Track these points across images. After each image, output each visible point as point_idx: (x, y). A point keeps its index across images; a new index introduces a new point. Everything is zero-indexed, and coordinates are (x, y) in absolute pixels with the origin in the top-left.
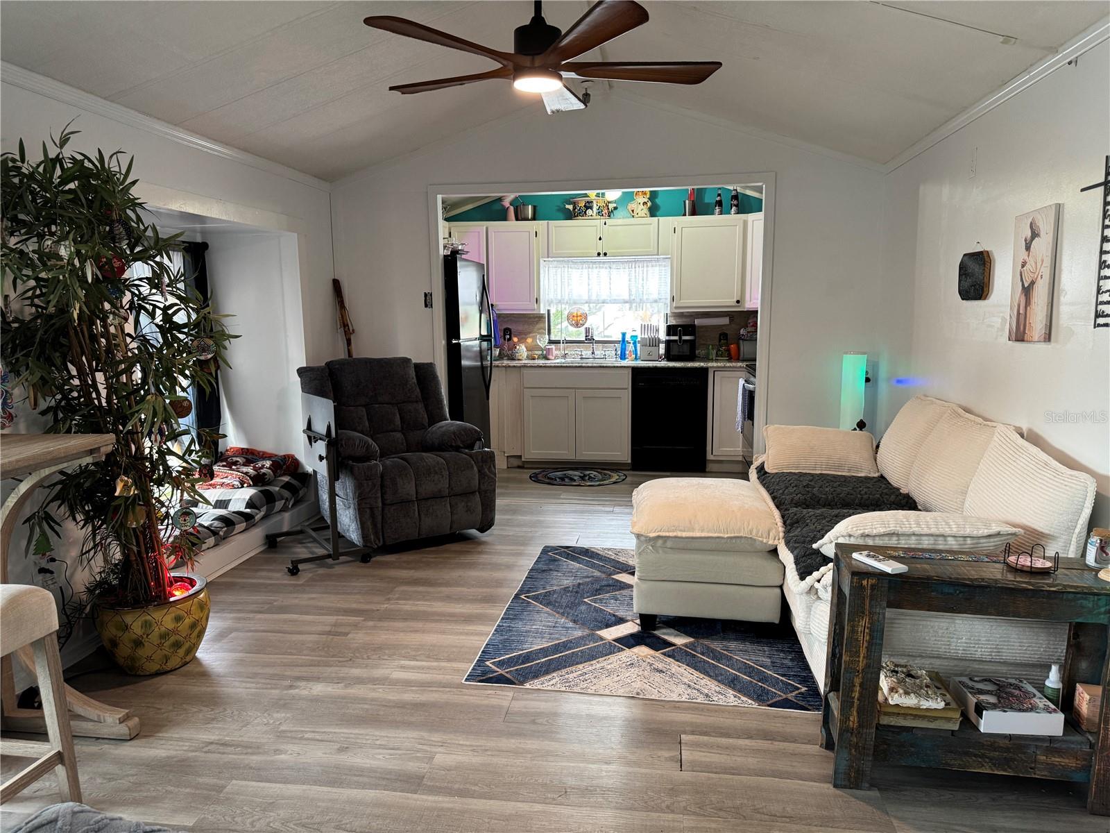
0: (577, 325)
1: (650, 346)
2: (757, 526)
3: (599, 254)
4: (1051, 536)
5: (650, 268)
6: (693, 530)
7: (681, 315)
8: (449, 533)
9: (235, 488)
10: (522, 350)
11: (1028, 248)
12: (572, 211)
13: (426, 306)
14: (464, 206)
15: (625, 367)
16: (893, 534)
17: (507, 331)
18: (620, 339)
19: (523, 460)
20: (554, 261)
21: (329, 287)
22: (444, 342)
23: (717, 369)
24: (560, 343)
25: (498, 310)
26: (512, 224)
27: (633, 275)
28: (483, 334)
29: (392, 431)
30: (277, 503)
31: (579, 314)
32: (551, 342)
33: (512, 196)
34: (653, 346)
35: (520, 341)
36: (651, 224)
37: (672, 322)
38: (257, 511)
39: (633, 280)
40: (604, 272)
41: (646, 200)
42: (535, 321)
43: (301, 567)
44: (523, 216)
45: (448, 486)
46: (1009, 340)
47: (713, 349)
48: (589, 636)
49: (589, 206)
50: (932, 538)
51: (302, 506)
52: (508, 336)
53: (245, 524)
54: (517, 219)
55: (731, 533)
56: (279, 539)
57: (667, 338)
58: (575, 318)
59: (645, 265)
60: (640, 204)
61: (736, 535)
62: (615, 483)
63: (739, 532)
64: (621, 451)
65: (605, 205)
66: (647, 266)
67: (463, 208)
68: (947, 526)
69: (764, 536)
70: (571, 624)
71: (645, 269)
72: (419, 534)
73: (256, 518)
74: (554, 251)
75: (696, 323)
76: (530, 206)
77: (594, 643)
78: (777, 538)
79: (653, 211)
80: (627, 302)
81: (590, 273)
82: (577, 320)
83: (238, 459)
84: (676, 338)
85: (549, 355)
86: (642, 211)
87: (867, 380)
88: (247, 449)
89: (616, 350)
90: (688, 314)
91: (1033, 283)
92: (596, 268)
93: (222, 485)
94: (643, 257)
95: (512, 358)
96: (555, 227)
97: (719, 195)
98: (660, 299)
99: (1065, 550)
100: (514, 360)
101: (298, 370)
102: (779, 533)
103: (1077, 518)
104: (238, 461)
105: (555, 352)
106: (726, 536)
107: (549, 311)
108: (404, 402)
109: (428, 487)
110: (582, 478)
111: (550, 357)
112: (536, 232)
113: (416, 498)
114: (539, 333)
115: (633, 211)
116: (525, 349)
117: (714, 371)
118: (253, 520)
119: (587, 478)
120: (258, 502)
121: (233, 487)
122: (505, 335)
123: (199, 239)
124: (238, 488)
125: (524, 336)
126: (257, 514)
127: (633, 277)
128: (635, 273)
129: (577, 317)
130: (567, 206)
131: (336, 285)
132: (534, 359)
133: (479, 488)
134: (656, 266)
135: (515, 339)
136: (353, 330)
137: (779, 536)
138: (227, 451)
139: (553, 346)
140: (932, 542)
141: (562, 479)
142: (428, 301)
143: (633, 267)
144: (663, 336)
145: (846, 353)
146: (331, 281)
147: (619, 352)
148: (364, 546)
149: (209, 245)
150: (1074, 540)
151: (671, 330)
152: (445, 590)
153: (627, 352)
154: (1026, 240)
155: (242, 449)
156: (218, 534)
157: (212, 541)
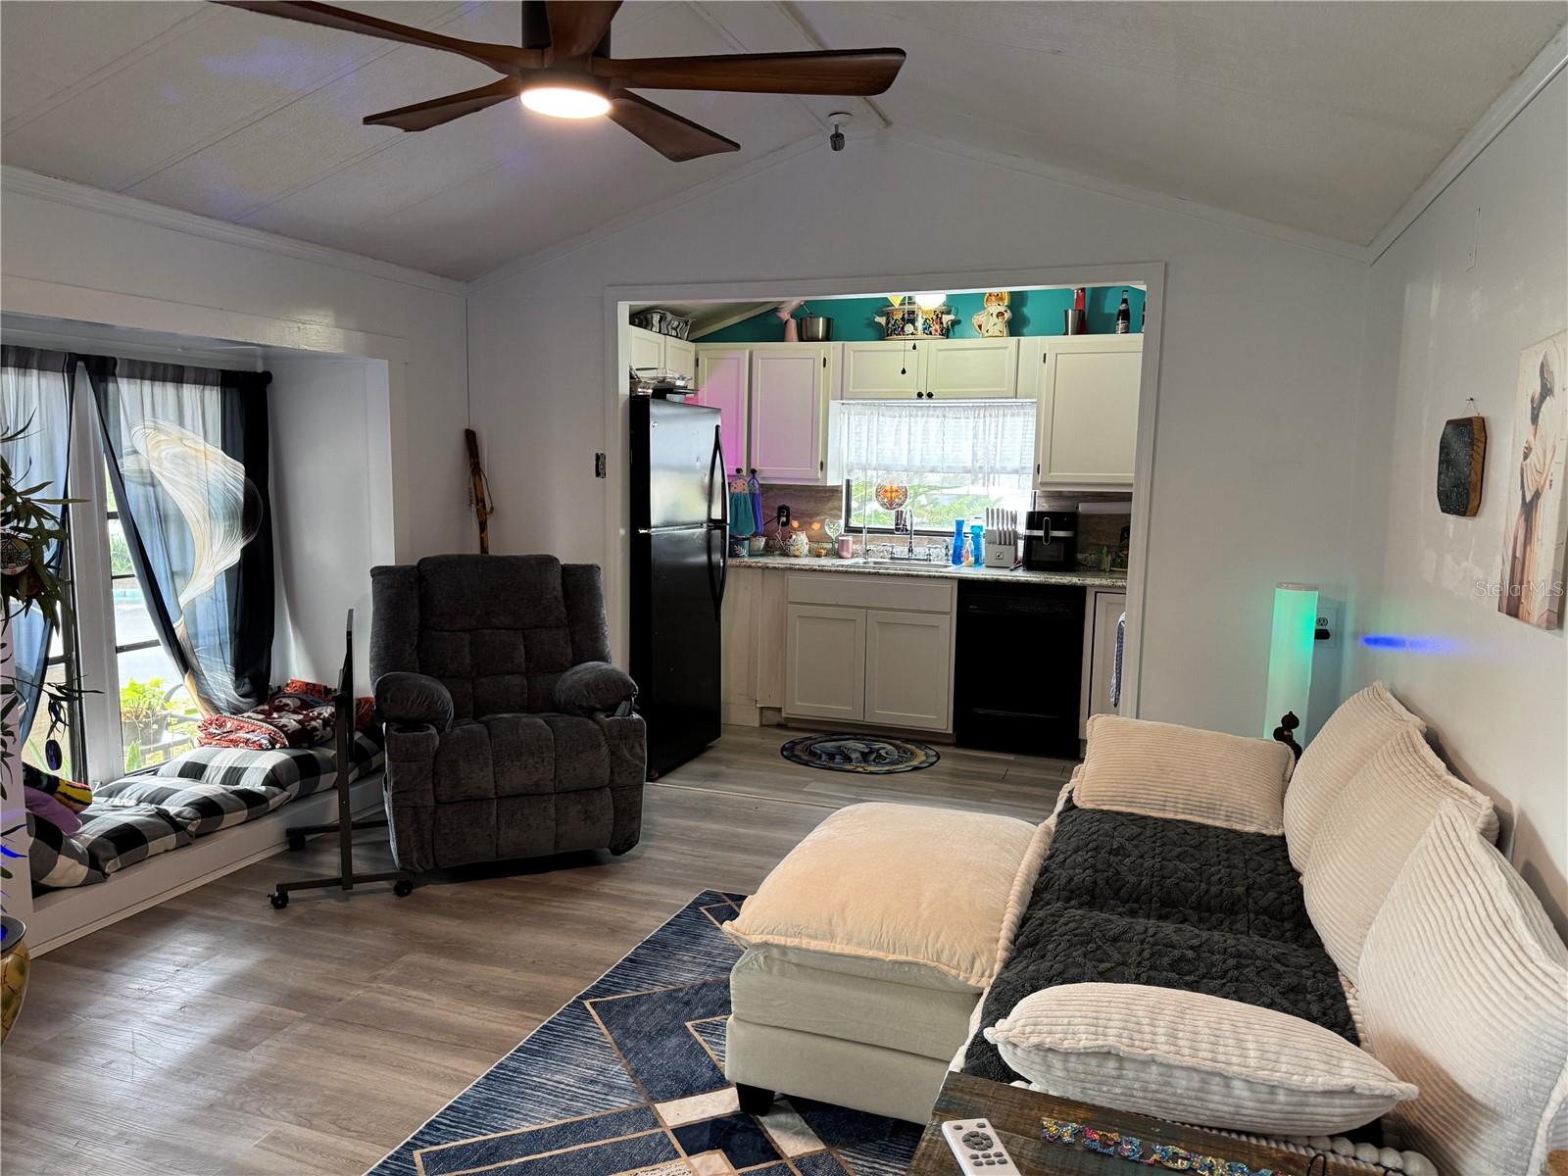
0: (890, 505)
1: (1000, 544)
2: (952, 946)
3: (920, 395)
4: (1490, 1110)
5: (1008, 419)
6: (832, 936)
7: (1058, 496)
8: (552, 853)
9: (263, 749)
10: (801, 541)
11: (1535, 419)
12: (887, 326)
13: (598, 474)
14: (729, 317)
15: (946, 577)
16: (1109, 1053)
17: (783, 510)
18: (954, 530)
19: (784, 715)
20: (858, 404)
21: (457, 442)
22: (623, 532)
23: (1101, 590)
24: (861, 532)
25: (764, 478)
26: (792, 347)
27: (981, 428)
28: (714, 517)
29: (508, 673)
30: (322, 777)
31: (895, 487)
32: (849, 530)
33: (795, 302)
34: (1005, 544)
35: (801, 528)
36: (1006, 348)
37: (1043, 506)
38: (276, 790)
39: (980, 436)
40: (934, 423)
41: (1002, 309)
42: (822, 498)
43: (291, 894)
44: (809, 335)
45: (552, 776)
46: (1499, 610)
47: (1108, 552)
48: (638, 1111)
49: (910, 318)
50: (1196, 1077)
51: (373, 782)
52: (784, 519)
53: (246, 812)
54: (801, 339)
55: (901, 953)
56: (308, 838)
57: (1028, 533)
58: (889, 494)
59: (1001, 412)
60: (991, 317)
61: (910, 958)
62: (916, 769)
63: (917, 952)
64: (937, 712)
65: (935, 317)
66: (1004, 415)
67: (726, 321)
68: (1237, 1052)
69: (963, 967)
70: (624, 1080)
71: (1001, 420)
72: (497, 853)
73: (271, 802)
74: (851, 390)
75: (1080, 509)
76: (821, 319)
77: (637, 1130)
78: (987, 974)
79: (1016, 326)
80: (969, 472)
81: (912, 424)
82: (892, 498)
83: (289, 702)
84: (1040, 533)
85: (842, 551)
86: (996, 325)
87: (1321, 635)
88: (314, 685)
89: (947, 547)
90: (1071, 495)
91: (1537, 495)
92: (923, 416)
93: (247, 742)
94: (1000, 400)
95: (785, 554)
96: (855, 351)
97: (1125, 301)
98: (1023, 468)
99: (1521, 1150)
100: (788, 556)
101: (371, 571)
102: (995, 962)
103: (1548, 1083)
104: (288, 705)
105: (852, 547)
106: (892, 957)
107: (848, 481)
108: (536, 627)
109: (517, 778)
110: (865, 756)
111: (844, 554)
112: (825, 359)
113: (496, 793)
114: (831, 515)
115: (980, 327)
116: (806, 540)
117: (1096, 593)
118: (264, 806)
119: (873, 757)
120: (284, 776)
121: (261, 748)
122: (779, 517)
123: (260, 369)
124: (267, 749)
125: (808, 520)
126: (275, 795)
127: (981, 432)
128: (984, 425)
129: (892, 492)
130: (878, 319)
131: (471, 438)
132: (819, 556)
133: (611, 781)
134: (1019, 415)
135: (795, 524)
136: (492, 509)
137: (992, 970)
138: (288, 685)
139: (850, 538)
140: (1196, 1084)
141: (831, 757)
142: (600, 467)
143: (982, 415)
144: (1022, 529)
145: (1280, 585)
146: (463, 432)
147: (951, 552)
148: (401, 869)
149: (274, 376)
150: (1541, 1132)
151: (1034, 520)
152: (475, 971)
153: (964, 552)
154: (1532, 401)
155: (307, 684)
156: (185, 829)
157: (171, 840)
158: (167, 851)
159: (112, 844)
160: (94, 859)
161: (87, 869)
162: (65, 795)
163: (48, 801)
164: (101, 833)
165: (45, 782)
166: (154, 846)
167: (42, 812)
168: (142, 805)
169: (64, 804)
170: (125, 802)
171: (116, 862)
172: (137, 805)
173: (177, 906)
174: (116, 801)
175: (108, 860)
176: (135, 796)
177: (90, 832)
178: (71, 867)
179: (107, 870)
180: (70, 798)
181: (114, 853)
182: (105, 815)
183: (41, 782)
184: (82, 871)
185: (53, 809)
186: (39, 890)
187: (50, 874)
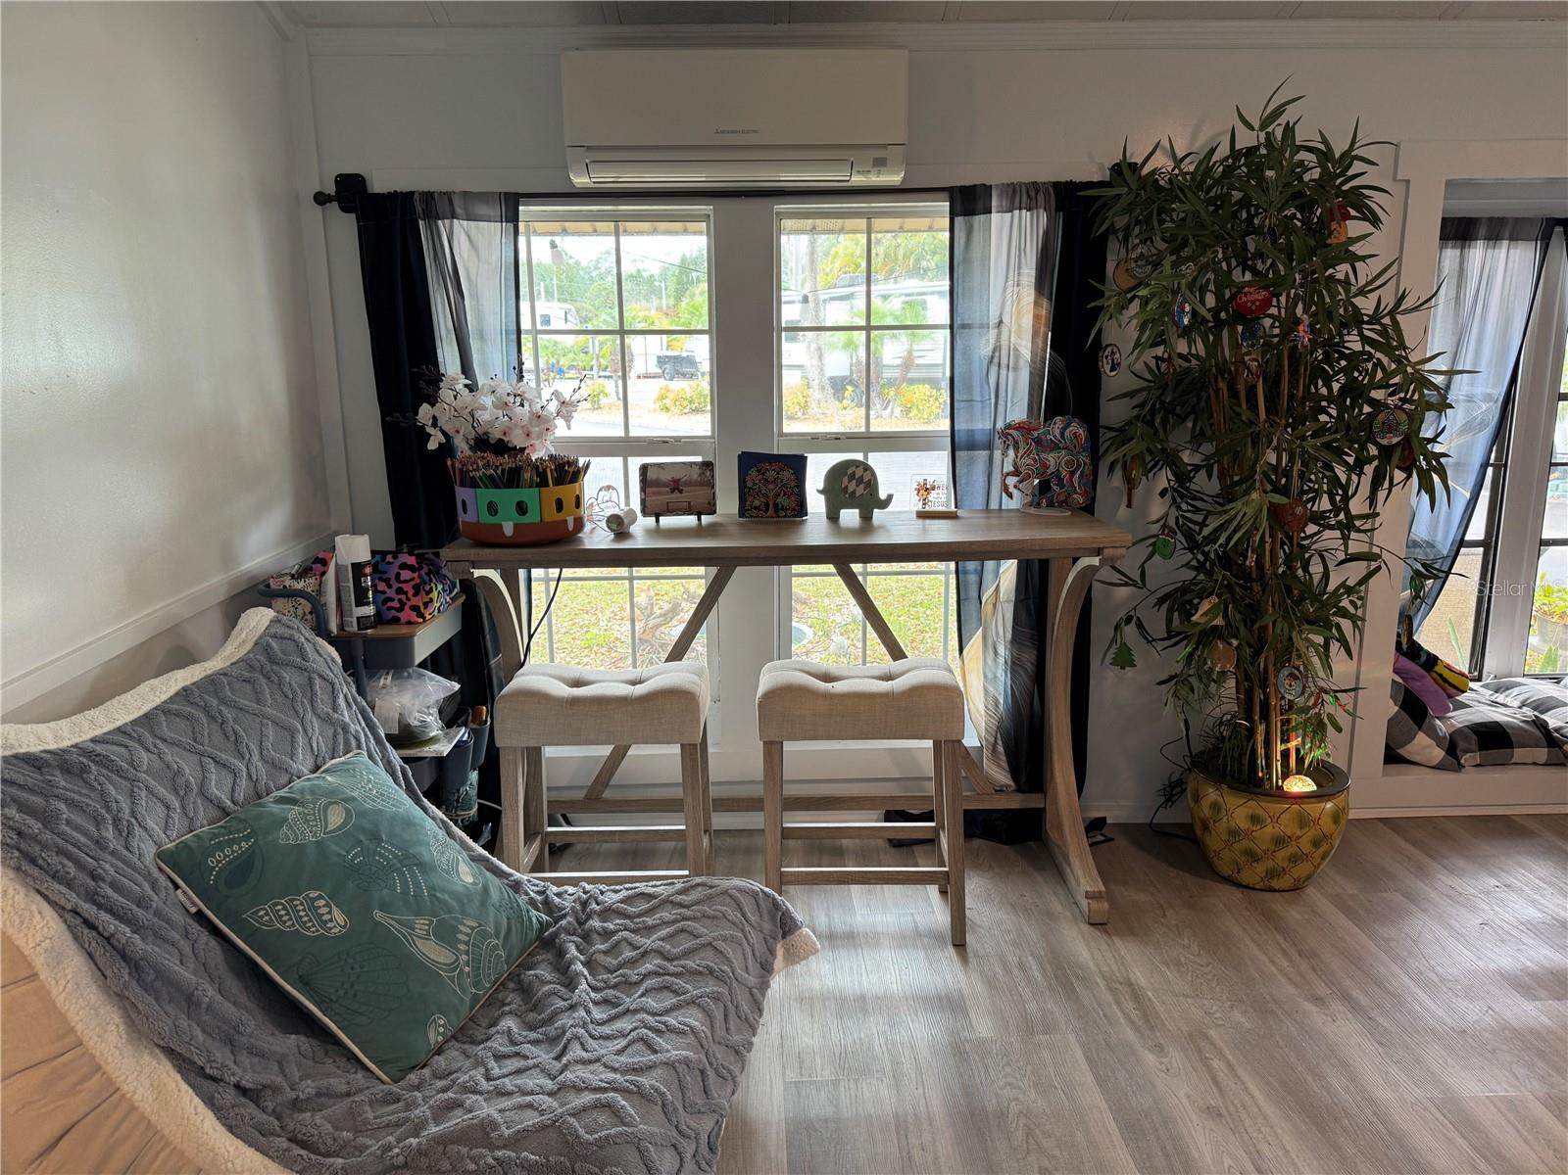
156: (1560, 747)
157: (1542, 753)
158: (1535, 764)
159: (1475, 737)
160: (1453, 747)
161: (1443, 753)
162: (1441, 675)
163: (1423, 677)
164: (1467, 724)
165: (1423, 658)
166: (1519, 754)
167: (1415, 686)
168: (1525, 709)
169: (1438, 684)
170: (1509, 701)
171: (1477, 757)
172: (1520, 708)
173: (1530, 824)
174: (1500, 698)
175: (1466, 751)
176: (1521, 698)
177: (1460, 718)
178: (1428, 746)
179: (1462, 761)
180: (1445, 680)
181: (1475, 747)
182: (1479, 706)
183: (1419, 657)
184: (1438, 754)
185: (1425, 686)
186: (1392, 757)
187: (1407, 747)
